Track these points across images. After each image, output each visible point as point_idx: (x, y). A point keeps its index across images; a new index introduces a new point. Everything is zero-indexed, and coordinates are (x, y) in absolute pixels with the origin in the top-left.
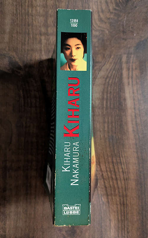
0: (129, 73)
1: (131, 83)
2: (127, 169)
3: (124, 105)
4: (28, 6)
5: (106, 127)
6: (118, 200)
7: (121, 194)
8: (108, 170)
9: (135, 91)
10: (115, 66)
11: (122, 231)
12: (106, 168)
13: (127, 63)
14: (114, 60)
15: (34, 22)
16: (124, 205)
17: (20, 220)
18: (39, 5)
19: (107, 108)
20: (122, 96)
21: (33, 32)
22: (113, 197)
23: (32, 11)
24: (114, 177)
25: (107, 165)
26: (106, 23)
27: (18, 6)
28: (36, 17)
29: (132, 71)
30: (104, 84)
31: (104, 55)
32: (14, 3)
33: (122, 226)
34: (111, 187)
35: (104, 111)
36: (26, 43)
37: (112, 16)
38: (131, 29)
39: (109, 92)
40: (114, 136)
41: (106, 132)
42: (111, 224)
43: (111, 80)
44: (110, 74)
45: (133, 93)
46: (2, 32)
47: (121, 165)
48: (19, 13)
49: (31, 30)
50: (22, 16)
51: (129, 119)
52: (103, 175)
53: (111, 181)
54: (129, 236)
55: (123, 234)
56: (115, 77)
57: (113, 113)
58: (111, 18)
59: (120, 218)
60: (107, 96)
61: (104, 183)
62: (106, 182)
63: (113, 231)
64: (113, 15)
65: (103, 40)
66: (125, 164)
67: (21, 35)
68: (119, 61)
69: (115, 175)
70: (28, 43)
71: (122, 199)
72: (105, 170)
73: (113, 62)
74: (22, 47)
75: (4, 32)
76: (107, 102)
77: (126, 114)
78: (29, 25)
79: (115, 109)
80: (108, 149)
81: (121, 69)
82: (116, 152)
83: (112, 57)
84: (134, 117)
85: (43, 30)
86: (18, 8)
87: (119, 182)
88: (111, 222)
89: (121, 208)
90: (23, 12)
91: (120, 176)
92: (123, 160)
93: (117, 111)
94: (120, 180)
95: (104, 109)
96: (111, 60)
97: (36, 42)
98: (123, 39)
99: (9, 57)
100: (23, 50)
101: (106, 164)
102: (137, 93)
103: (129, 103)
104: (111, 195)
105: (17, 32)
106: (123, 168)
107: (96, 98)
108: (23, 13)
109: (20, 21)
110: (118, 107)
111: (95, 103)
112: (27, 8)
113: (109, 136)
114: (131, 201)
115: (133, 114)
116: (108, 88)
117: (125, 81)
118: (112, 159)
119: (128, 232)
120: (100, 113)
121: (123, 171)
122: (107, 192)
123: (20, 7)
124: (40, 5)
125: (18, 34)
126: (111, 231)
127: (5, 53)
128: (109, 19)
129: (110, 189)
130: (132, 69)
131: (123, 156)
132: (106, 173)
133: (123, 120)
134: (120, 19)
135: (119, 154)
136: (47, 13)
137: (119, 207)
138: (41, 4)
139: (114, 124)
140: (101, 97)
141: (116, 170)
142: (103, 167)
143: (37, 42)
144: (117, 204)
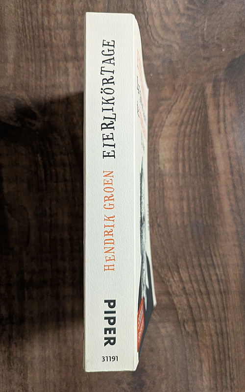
0: (219, 113)
1: (222, 130)
2: (224, 275)
3: (213, 169)
4: (42, 15)
5: (185, 207)
6: (212, 327)
7: (217, 317)
8: (193, 278)
9: (231, 144)
10: (194, 103)
11: (222, 378)
12: (190, 276)
13: (215, 96)
14: (192, 94)
15: (54, 40)
16: (222, 335)
17: (50, 370)
18: (59, 10)
19: (184, 176)
20: (208, 153)
21: (53, 58)
22: (204, 323)
23: (49, 22)
24: (203, 289)
25: (190, 271)
26: (174, 32)
27: (25, 15)
28: (57, 31)
29: (224, 108)
30: (178, 136)
31: (174, 85)
32: (19, 11)
33: (222, 371)
34: (199, 307)
35: (180, 180)
36: (43, 75)
37: (183, 21)
38: (216, 41)
39: (186, 149)
40: (200, 221)
41: (185, 215)
42: (202, 368)
43: (189, 127)
44: (186, 117)
45: (228, 146)
46: (3, 61)
47: (215, 268)
48: (28, 27)
49: (49, 54)
50: (33, 32)
51: (223, 191)
52: (184, 288)
53: (198, 297)
54: (234, 385)
55: (224, 382)
56: (195, 121)
57: (196, 182)
58: (183, 24)
59: (217, 356)
60: (184, 155)
61: (188, 300)
62: (190, 299)
63: (207, 379)
64: (186, 18)
65: (171, 62)
66: (221, 268)
67: (34, 64)
68: (200, 93)
69: (206, 287)
70: (46, 76)
71: (218, 326)
72: (188, 279)
73: (191, 97)
74: (36, 83)
75: (6, 61)
76: (184, 166)
77: (217, 183)
78: (45, 46)
79: (198, 177)
80: (191, 244)
81: (206, 107)
82: (204, 248)
83: (188, 88)
84: (231, 188)
85: (70, 52)
86: (26, 18)
87: (212, 298)
88: (203, 365)
89: (218, 341)
90: (34, 24)
91: (213, 287)
92: (217, 260)
93: (203, 179)
94: (215, 294)
95: (180, 177)
96: (187, 93)
97: (59, 72)
98: (204, 58)
99: (15, 99)
100: (39, 88)
101: (189, 269)
102: (235, 146)
103: (222, 164)
104: (201, 319)
105: (27, 59)
106: (218, 273)
107: (164, 160)
108: (34, 27)
109: (30, 41)
110: (204, 173)
111: (164, 167)
112: (40, 17)
113: (190, 222)
114: (235, 328)
115: (230, 183)
116: (184, 142)
117: (213, 127)
118: (199, 261)
119: (232, 380)
120: (174, 184)
121: (218, 279)
122: (193, 315)
123: (29, 17)
124: (61, 10)
125: (28, 62)
126: (203, 379)
127: (7, 94)
128: (178, 25)
129: (198, 310)
130: (224, 105)
131: (217, 254)
132: (190, 285)
133: (213, 193)
134: (197, 25)
135: (210, 250)
136: (74, 22)
137: (214, 338)
138: (64, 9)
139: (197, 202)
140: (173, 158)
141: (207, 278)
142: (184, 275)
143: (61, 73)
144: (211, 335)
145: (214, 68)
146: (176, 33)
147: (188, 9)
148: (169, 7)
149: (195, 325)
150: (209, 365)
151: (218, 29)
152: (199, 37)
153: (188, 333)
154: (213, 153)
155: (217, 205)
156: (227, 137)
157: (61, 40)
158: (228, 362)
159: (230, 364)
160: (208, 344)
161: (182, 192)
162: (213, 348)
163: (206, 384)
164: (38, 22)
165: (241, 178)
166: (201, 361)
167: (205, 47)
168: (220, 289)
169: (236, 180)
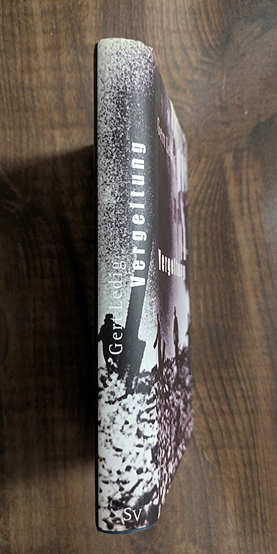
145: (235, 135)
146: (188, 92)
147: (202, 62)
148: (179, 59)
149: (217, 454)
150: (235, 503)
151: (239, 87)
152: (216, 97)
153: (208, 463)
154: (235, 239)
155: (241, 303)
156: (252, 219)
157: (46, 104)
158: (258, 499)
159: (261, 502)
160: (233, 477)
161: (198, 288)
162: (239, 482)
163: (231, 527)
164: (16, 81)
165: (270, 270)
166: (224, 498)
167: (223, 109)
168: (247, 408)
169: (264, 272)
